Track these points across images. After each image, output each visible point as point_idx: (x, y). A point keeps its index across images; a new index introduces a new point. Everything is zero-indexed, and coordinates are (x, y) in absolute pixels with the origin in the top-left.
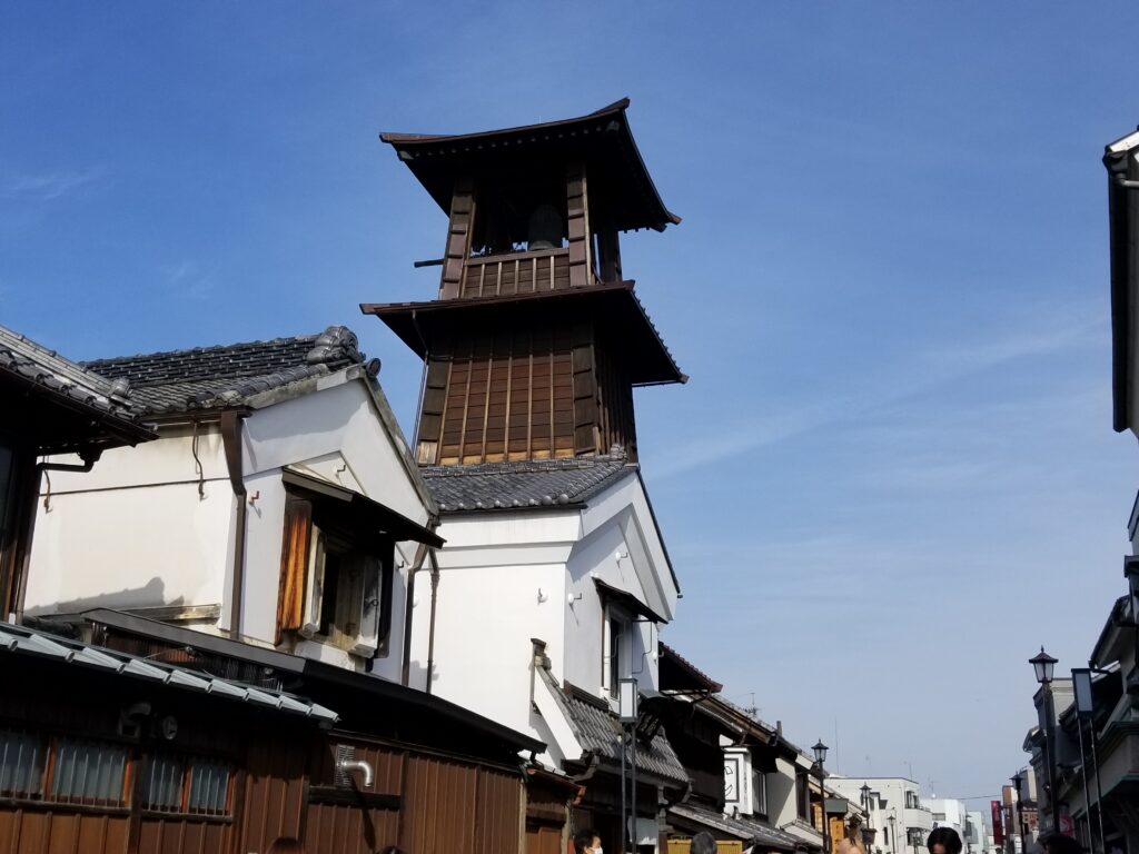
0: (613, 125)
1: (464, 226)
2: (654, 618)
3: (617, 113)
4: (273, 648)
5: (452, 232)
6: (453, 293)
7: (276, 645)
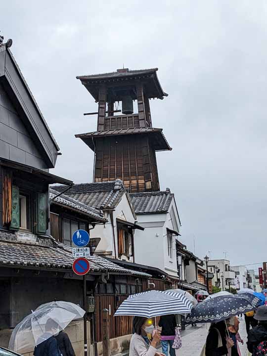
1: (103, 106)
2: (177, 234)
5: (100, 108)
6: (102, 128)
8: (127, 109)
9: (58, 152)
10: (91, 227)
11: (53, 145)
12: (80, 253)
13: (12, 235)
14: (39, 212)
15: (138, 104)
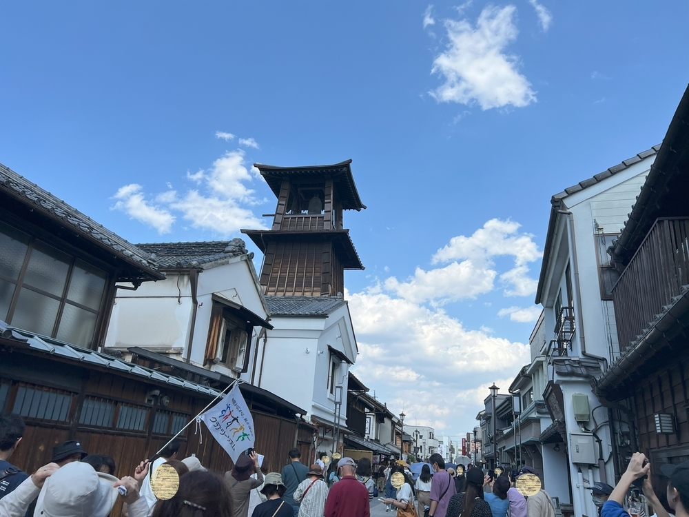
0: (345, 169)
1: (284, 203)
2: (349, 362)
3: (346, 165)
4: (202, 367)
5: (279, 204)
6: (278, 228)
7: (204, 365)
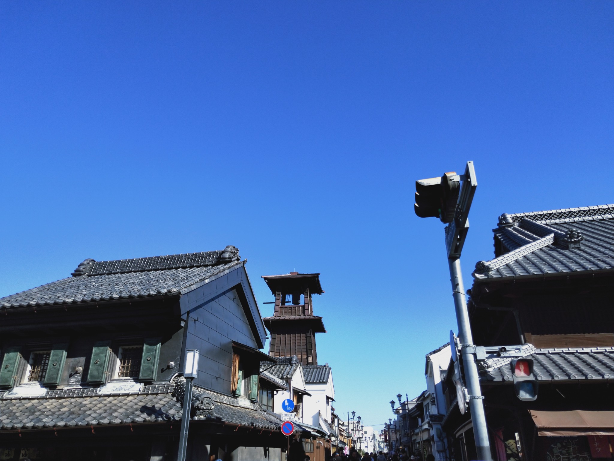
8: (296, 301)
9: (267, 337)
10: (275, 393)
11: (264, 331)
12: (287, 418)
13: (236, 399)
14: (253, 382)
15: (305, 298)
